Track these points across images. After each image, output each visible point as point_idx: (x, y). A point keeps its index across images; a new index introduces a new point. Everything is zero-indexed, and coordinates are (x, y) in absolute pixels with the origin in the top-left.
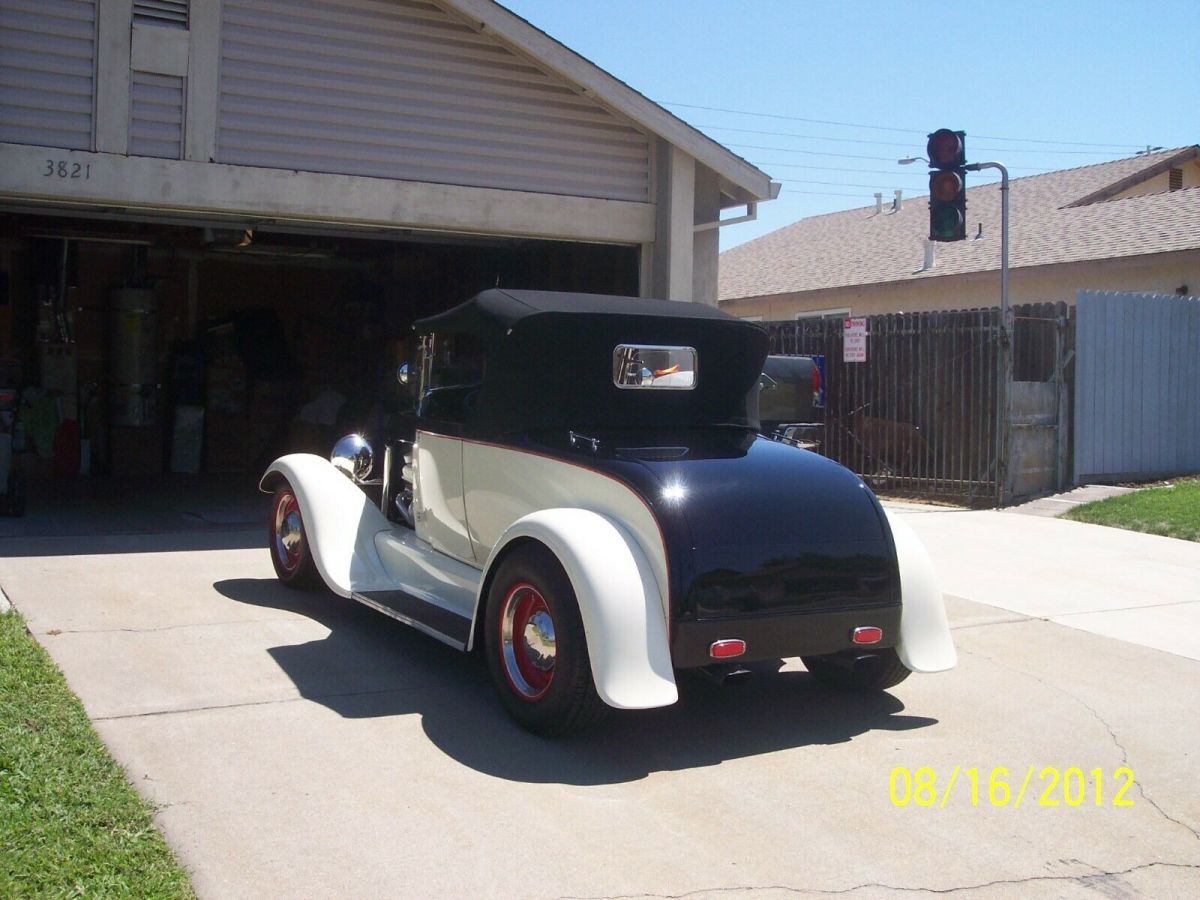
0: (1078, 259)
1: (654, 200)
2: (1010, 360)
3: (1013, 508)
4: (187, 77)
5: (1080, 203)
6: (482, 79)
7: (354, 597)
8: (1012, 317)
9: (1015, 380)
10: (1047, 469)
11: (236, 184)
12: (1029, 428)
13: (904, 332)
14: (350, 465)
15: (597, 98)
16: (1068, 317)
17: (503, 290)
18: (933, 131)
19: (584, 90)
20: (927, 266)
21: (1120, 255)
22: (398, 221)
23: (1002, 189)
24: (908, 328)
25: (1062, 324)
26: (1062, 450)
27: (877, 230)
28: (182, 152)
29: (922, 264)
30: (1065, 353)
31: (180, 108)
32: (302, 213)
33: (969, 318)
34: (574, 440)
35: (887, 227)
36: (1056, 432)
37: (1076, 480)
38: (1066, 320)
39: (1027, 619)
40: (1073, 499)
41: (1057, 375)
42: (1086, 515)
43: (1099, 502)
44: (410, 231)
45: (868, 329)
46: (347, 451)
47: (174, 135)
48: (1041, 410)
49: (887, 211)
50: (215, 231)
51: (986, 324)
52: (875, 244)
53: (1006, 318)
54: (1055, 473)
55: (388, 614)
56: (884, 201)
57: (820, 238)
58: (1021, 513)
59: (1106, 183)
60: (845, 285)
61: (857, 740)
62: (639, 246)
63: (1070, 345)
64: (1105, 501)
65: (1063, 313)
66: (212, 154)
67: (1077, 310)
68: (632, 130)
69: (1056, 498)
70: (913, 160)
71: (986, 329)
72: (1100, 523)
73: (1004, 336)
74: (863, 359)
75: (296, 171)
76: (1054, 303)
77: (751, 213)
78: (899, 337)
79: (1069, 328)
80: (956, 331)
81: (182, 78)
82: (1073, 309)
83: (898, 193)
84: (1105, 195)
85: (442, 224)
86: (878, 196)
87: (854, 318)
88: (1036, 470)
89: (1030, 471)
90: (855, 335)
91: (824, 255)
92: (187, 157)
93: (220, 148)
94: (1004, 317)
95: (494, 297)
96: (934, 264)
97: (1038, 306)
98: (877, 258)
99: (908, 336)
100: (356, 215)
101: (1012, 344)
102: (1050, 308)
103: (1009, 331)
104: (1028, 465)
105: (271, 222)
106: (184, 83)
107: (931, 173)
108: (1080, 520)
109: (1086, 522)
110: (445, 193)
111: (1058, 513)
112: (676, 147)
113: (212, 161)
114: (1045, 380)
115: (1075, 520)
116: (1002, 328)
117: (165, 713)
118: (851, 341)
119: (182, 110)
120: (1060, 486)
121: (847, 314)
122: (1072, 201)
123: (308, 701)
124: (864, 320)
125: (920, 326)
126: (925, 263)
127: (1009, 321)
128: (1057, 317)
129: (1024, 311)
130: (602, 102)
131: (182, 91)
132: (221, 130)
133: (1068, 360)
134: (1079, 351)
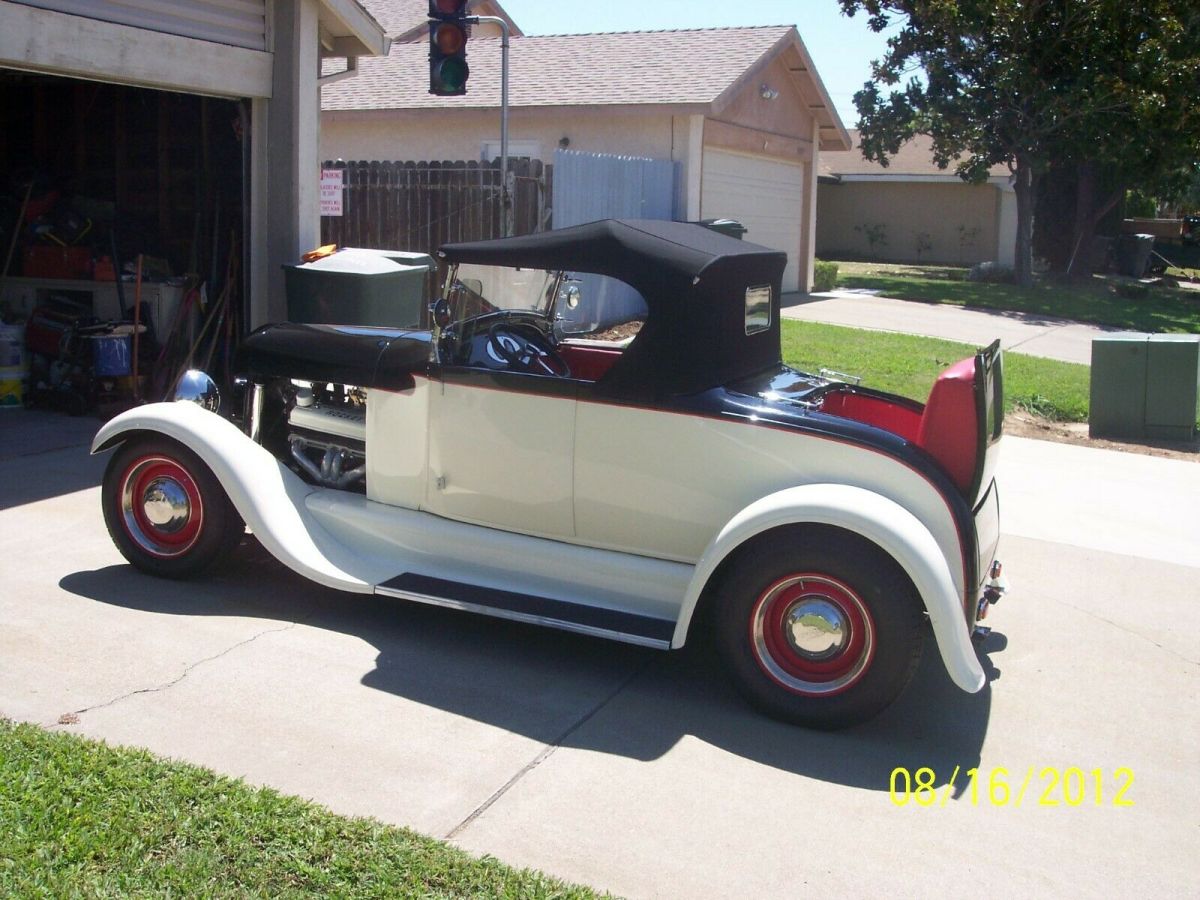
1: (272, 50)
2: (512, 219)
7: (377, 592)
8: (514, 176)
16: (544, 175)
30: (544, 211)
38: (546, 179)
45: (344, 182)
53: (507, 177)
63: (548, 204)
65: (539, 174)
67: (554, 170)
71: (485, 187)
74: (340, 213)
77: (352, 68)
78: (385, 192)
79: (548, 189)
85: (78, 68)
90: (329, 187)
94: (504, 175)
99: (395, 192)
101: (513, 204)
103: (510, 191)
110: (81, 28)
116: (504, 188)
118: (324, 193)
124: (340, 172)
127: (510, 179)
133: (547, 217)
134: (555, 210)
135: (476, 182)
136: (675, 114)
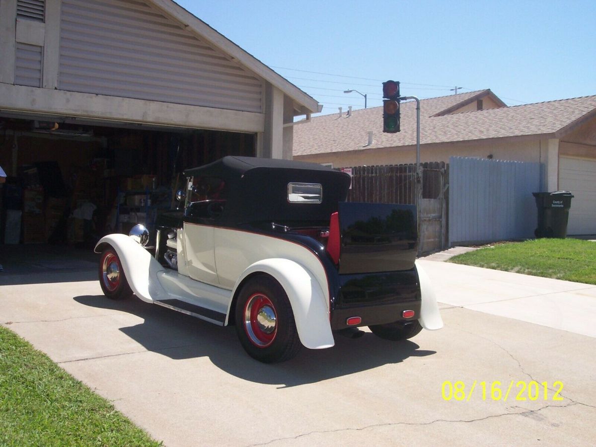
0: (442, 141)
1: (264, 112)
2: (421, 189)
3: (423, 257)
4: (44, 47)
5: (438, 115)
6: (185, 52)
7: (155, 303)
8: (422, 169)
9: (423, 198)
10: (437, 239)
11: (68, 101)
12: (429, 220)
13: (370, 175)
14: (139, 239)
15: (239, 62)
16: (445, 169)
17: (235, 157)
18: (386, 81)
19: (233, 58)
20: (370, 143)
21: (461, 140)
22: (145, 120)
23: (417, 109)
24: (372, 173)
25: (444, 172)
26: (443, 230)
27: (342, 125)
28: (41, 84)
29: (367, 142)
30: (445, 185)
31: (40, 62)
32: (100, 115)
33: (401, 169)
34: (274, 227)
35: (346, 124)
36: (441, 222)
37: (450, 244)
38: (445, 171)
39: (453, 307)
40: (450, 253)
41: (441, 196)
42: (458, 261)
43: (463, 254)
44: (141, 124)
45: (353, 174)
46: (137, 233)
47: (38, 75)
48: (434, 212)
49: (345, 116)
50: (40, 122)
51: (410, 171)
52: (341, 132)
54: (440, 241)
55: (176, 310)
56: (343, 111)
57: (313, 128)
58: (427, 260)
59: (450, 106)
60: (330, 151)
61: (405, 361)
62: (256, 133)
63: (447, 182)
64: (465, 254)
65: (443, 167)
66: (56, 85)
67: (450, 166)
68: (254, 78)
69: (441, 253)
70: (351, 91)
71: (409, 174)
72: (465, 264)
73: (418, 178)
75: (97, 95)
76: (439, 162)
77: (308, 118)
78: (368, 178)
79: (446, 174)
80: (396, 175)
81: (41, 47)
82: (448, 165)
83: (350, 107)
84: (449, 111)
85: (166, 122)
86: (340, 109)
87: (346, 168)
88: (432, 240)
89: (430, 240)
91: (316, 137)
92: (44, 86)
93: (60, 82)
94: (418, 168)
95: (230, 160)
96: (373, 142)
97: (431, 163)
98: (343, 139)
99: (372, 177)
100: (125, 117)
101: (422, 181)
102: (437, 164)
103: (421, 175)
104: (429, 238)
105: (74, 118)
106: (42, 49)
107: (384, 101)
108: (455, 263)
109: (458, 264)
110: (168, 107)
111: (445, 260)
112: (276, 87)
113: (56, 89)
114: (435, 198)
115: (453, 263)
116: (417, 173)
117: (87, 359)
119: (41, 62)
120: (442, 248)
121: (331, 166)
122: (435, 113)
123: (150, 352)
124: (351, 169)
125: (378, 172)
126: (369, 142)
127: (420, 170)
128: (441, 169)
129: (425, 165)
130: (242, 64)
131: (41, 53)
132: (61, 74)
133: (446, 188)
134: (450, 185)
135: (405, 171)
136: (541, 139)
